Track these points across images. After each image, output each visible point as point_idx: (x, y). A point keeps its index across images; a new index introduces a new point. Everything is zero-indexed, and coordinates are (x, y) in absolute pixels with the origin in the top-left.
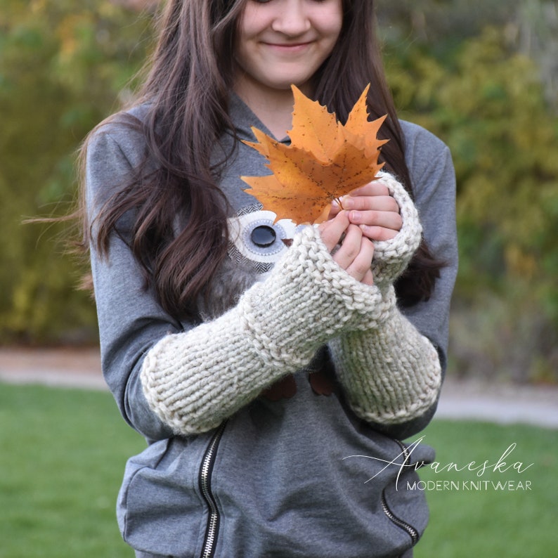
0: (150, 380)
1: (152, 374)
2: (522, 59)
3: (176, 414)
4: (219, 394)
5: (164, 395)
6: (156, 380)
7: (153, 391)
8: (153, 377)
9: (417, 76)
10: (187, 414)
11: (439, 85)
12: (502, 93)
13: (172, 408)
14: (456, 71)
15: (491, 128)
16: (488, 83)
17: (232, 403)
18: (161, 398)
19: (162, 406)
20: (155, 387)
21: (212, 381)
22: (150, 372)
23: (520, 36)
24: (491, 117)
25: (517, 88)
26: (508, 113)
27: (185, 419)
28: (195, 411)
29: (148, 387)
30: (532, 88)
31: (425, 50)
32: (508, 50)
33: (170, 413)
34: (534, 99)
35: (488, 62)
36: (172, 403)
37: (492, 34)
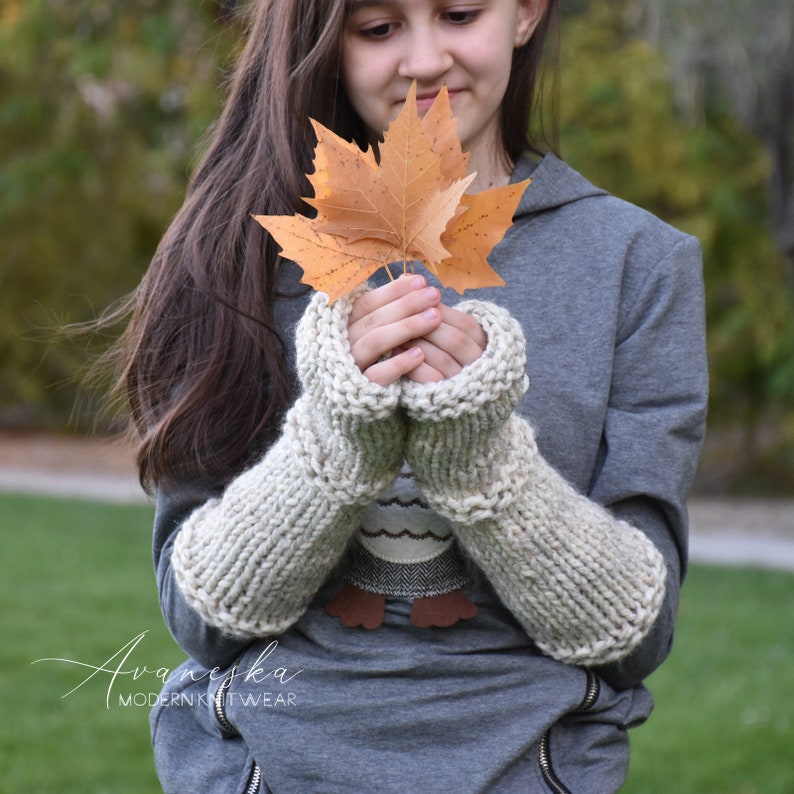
0: (183, 559)
1: (186, 550)
2: (643, 48)
3: (221, 604)
4: (270, 550)
5: (203, 577)
6: (191, 558)
7: (189, 574)
8: (188, 555)
10: (236, 600)
12: (614, 93)
13: (215, 595)
17: (290, 566)
18: (200, 583)
19: (202, 594)
20: (190, 568)
21: (258, 531)
22: (184, 548)
23: (644, 21)
24: (600, 127)
25: (635, 87)
26: (623, 122)
27: (235, 610)
28: (244, 592)
29: (182, 570)
32: (621, 33)
33: (213, 604)
35: (594, 50)
36: (215, 587)
37: (602, 12)
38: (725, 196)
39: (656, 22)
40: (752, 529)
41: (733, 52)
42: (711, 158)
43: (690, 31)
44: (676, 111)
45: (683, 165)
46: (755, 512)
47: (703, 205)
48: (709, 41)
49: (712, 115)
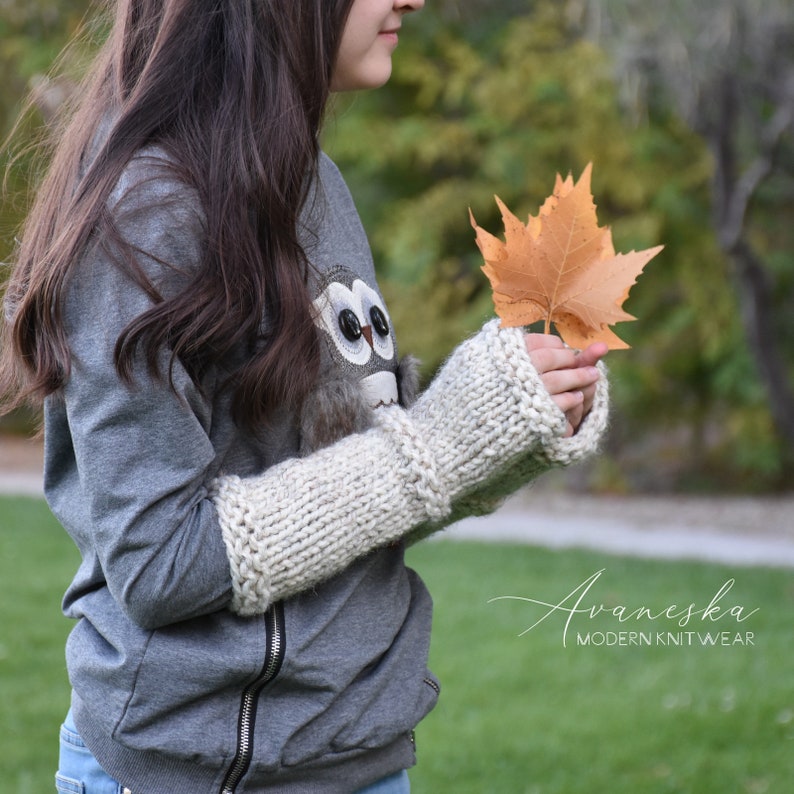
2: (588, 47)
9: (446, 67)
11: (474, 80)
12: (561, 94)
14: (500, 62)
15: (546, 141)
16: (543, 80)
23: (586, 16)
24: (546, 126)
25: (581, 87)
26: (569, 121)
30: (601, 87)
31: (457, 32)
32: (570, 35)
34: (604, 103)
35: (541, 49)
37: (548, 12)
38: (670, 195)
39: (598, 22)
40: (693, 524)
41: (674, 51)
42: (658, 157)
43: (633, 31)
44: (622, 110)
45: (628, 164)
46: (699, 509)
47: (648, 204)
48: (651, 40)
49: (656, 114)
